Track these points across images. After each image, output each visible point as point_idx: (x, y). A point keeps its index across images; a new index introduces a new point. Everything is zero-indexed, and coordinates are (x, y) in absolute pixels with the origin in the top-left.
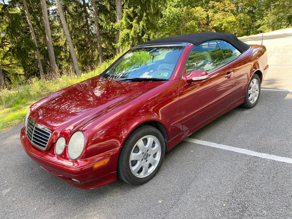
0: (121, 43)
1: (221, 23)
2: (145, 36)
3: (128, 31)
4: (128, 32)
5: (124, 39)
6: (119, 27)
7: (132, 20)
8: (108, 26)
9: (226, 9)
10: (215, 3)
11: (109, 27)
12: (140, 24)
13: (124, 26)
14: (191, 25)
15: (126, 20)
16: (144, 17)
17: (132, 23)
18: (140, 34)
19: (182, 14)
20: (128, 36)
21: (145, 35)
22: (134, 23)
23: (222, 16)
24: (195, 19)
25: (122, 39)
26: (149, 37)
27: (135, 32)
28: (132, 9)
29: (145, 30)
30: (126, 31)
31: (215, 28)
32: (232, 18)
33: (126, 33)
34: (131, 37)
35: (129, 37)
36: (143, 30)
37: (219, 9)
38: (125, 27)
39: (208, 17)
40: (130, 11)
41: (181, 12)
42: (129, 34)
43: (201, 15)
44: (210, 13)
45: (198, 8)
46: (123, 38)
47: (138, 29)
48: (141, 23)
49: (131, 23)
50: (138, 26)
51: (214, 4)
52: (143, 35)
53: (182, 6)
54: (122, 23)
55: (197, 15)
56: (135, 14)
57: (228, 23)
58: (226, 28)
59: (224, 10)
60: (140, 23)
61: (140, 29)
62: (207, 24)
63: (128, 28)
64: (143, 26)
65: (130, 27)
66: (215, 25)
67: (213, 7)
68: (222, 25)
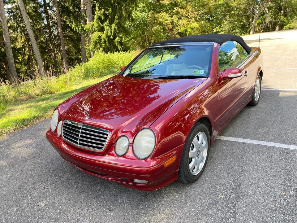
0: (94, 46)
1: (185, 28)
2: (117, 39)
3: (100, 34)
5: (97, 41)
6: (90, 29)
7: (103, 22)
8: (77, 28)
9: (190, 16)
10: (180, 9)
11: (78, 29)
12: (112, 27)
13: (95, 28)
14: (156, 30)
15: (97, 23)
16: (116, 20)
17: (103, 25)
18: (111, 37)
19: (148, 19)
20: (100, 39)
21: (117, 38)
22: (106, 25)
23: (186, 22)
24: (160, 24)
26: (121, 40)
27: (107, 34)
28: (103, 11)
29: (117, 33)
30: (97, 34)
31: (179, 33)
32: (195, 25)
33: (98, 36)
34: (103, 40)
35: (101, 40)
36: (114, 33)
37: (183, 16)
38: (97, 29)
39: (172, 23)
40: (101, 13)
41: (147, 17)
42: (101, 37)
43: (165, 21)
44: (175, 19)
45: (164, 14)
46: (95, 41)
47: (110, 32)
48: (113, 26)
49: (102, 25)
50: (109, 29)
51: (179, 10)
52: (114, 38)
53: (147, 11)
54: (93, 25)
55: (162, 20)
56: (106, 17)
57: (192, 29)
58: (190, 33)
59: (187, 17)
60: (112, 26)
61: (111, 32)
62: (172, 30)
63: (99, 31)
64: (115, 29)
65: (102, 30)
66: (180, 31)
67: (177, 13)
68: (187, 31)
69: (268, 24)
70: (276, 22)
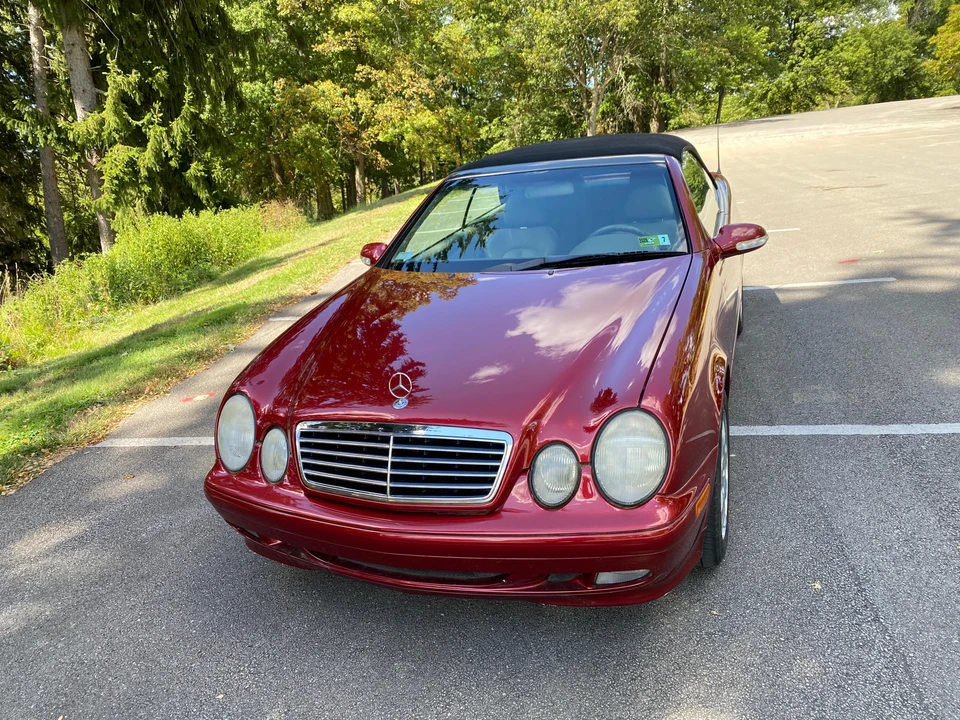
0: (114, 196)
1: (397, 130)
2: (195, 169)
3: (134, 152)
4: (131, 154)
5: (122, 178)
6: (94, 137)
7: (136, 112)
8: (39, 134)
9: (408, 93)
10: (374, 72)
11: (45, 138)
12: (175, 131)
13: (110, 134)
14: (307, 138)
15: (117, 113)
16: (186, 105)
17: (139, 123)
18: (173, 163)
19: (274, 101)
20: (133, 168)
21: (193, 165)
22: (151, 122)
23: (399, 110)
24: (317, 118)
25: (117, 182)
26: (208, 171)
27: (157, 153)
28: (134, 77)
29: (191, 147)
30: (121, 153)
31: (381, 147)
32: (427, 118)
33: (127, 159)
34: (144, 173)
35: (136, 173)
36: (182, 147)
37: (384, 91)
38: (117, 136)
39: (357, 115)
40: (129, 82)
41: (269, 94)
42: (135, 162)
43: (333, 107)
44: (363, 100)
45: (326, 86)
46: (117, 178)
47: (168, 147)
48: (178, 125)
49: (135, 123)
50: (164, 136)
51: (371, 73)
52: (185, 165)
53: (267, 75)
54: (102, 123)
55: (320, 105)
56: (148, 94)
57: (418, 131)
58: (412, 146)
59: (398, 94)
60: (174, 124)
61: (173, 146)
62: (356, 135)
63: (126, 141)
64: (184, 135)
65: (137, 138)
66: (381, 138)
67: (367, 84)
68: (403, 138)
69: (628, 114)
70: (647, 108)
